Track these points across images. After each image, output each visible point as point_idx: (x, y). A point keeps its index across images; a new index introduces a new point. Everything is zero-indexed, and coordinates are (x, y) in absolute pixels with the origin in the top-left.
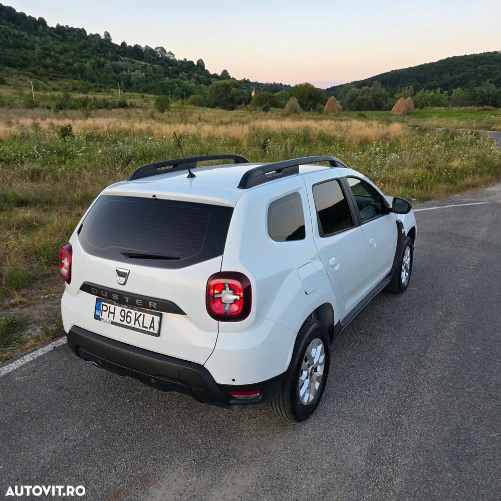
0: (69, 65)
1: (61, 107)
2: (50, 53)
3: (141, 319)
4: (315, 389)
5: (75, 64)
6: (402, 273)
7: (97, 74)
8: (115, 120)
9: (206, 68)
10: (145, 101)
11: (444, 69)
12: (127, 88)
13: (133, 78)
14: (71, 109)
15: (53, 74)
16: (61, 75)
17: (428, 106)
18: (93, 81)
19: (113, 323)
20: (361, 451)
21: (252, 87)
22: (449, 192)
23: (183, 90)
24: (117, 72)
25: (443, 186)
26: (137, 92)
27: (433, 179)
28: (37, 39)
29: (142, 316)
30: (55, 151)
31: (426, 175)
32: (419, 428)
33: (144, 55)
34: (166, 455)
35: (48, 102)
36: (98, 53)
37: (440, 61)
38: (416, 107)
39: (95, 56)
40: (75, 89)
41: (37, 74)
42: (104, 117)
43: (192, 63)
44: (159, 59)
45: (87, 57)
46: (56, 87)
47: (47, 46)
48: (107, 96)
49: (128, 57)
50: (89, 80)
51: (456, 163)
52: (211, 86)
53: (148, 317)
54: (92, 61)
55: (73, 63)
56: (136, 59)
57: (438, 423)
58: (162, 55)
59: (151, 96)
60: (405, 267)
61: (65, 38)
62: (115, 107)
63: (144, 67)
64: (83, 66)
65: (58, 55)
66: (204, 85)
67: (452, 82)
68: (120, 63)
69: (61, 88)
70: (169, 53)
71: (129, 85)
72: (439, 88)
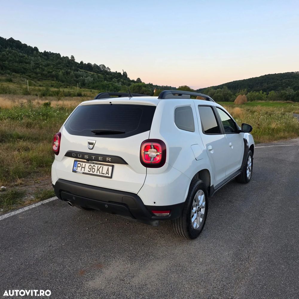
0: (50, 73)
1: (44, 95)
2: (39, 66)
3: (101, 170)
4: (200, 221)
5: (53, 72)
6: (247, 171)
7: (65, 78)
8: (75, 102)
9: (128, 77)
10: (92, 93)
11: (264, 81)
12: (82, 86)
13: (86, 81)
14: (49, 96)
15: (40, 78)
16: (45, 78)
17: (255, 100)
18: (63, 82)
19: (83, 173)
20: (228, 255)
21: (154, 88)
22: (270, 140)
23: (115, 88)
24: (77, 77)
25: (267, 137)
26: (88, 89)
27: (260, 133)
28: (33, 58)
29: (102, 167)
30: (41, 113)
31: (257, 131)
32: (262, 244)
33: (93, 68)
34: (112, 254)
35: (37, 92)
36: (66, 67)
37: (261, 76)
38: (248, 100)
39: (65, 68)
40: (52, 86)
41: (31, 77)
42: (69, 100)
43: (120, 73)
44: (101, 71)
45: (60, 69)
46: (42, 85)
47: (38, 62)
48: (70, 90)
49: (84, 69)
50: (61, 81)
51: (273, 126)
52: (131, 86)
53: (105, 168)
54: (63, 71)
55: (52, 72)
56: (88, 71)
57: (274, 242)
58: (103, 69)
59: (96, 91)
60: (249, 168)
61: (49, 58)
62: (75, 96)
63: (93, 75)
64: (58, 74)
65: (44, 67)
66: (127, 86)
67: (268, 88)
68: (79, 72)
69: (44, 85)
70: (107, 68)
71: (83, 85)
72: (261, 91)
